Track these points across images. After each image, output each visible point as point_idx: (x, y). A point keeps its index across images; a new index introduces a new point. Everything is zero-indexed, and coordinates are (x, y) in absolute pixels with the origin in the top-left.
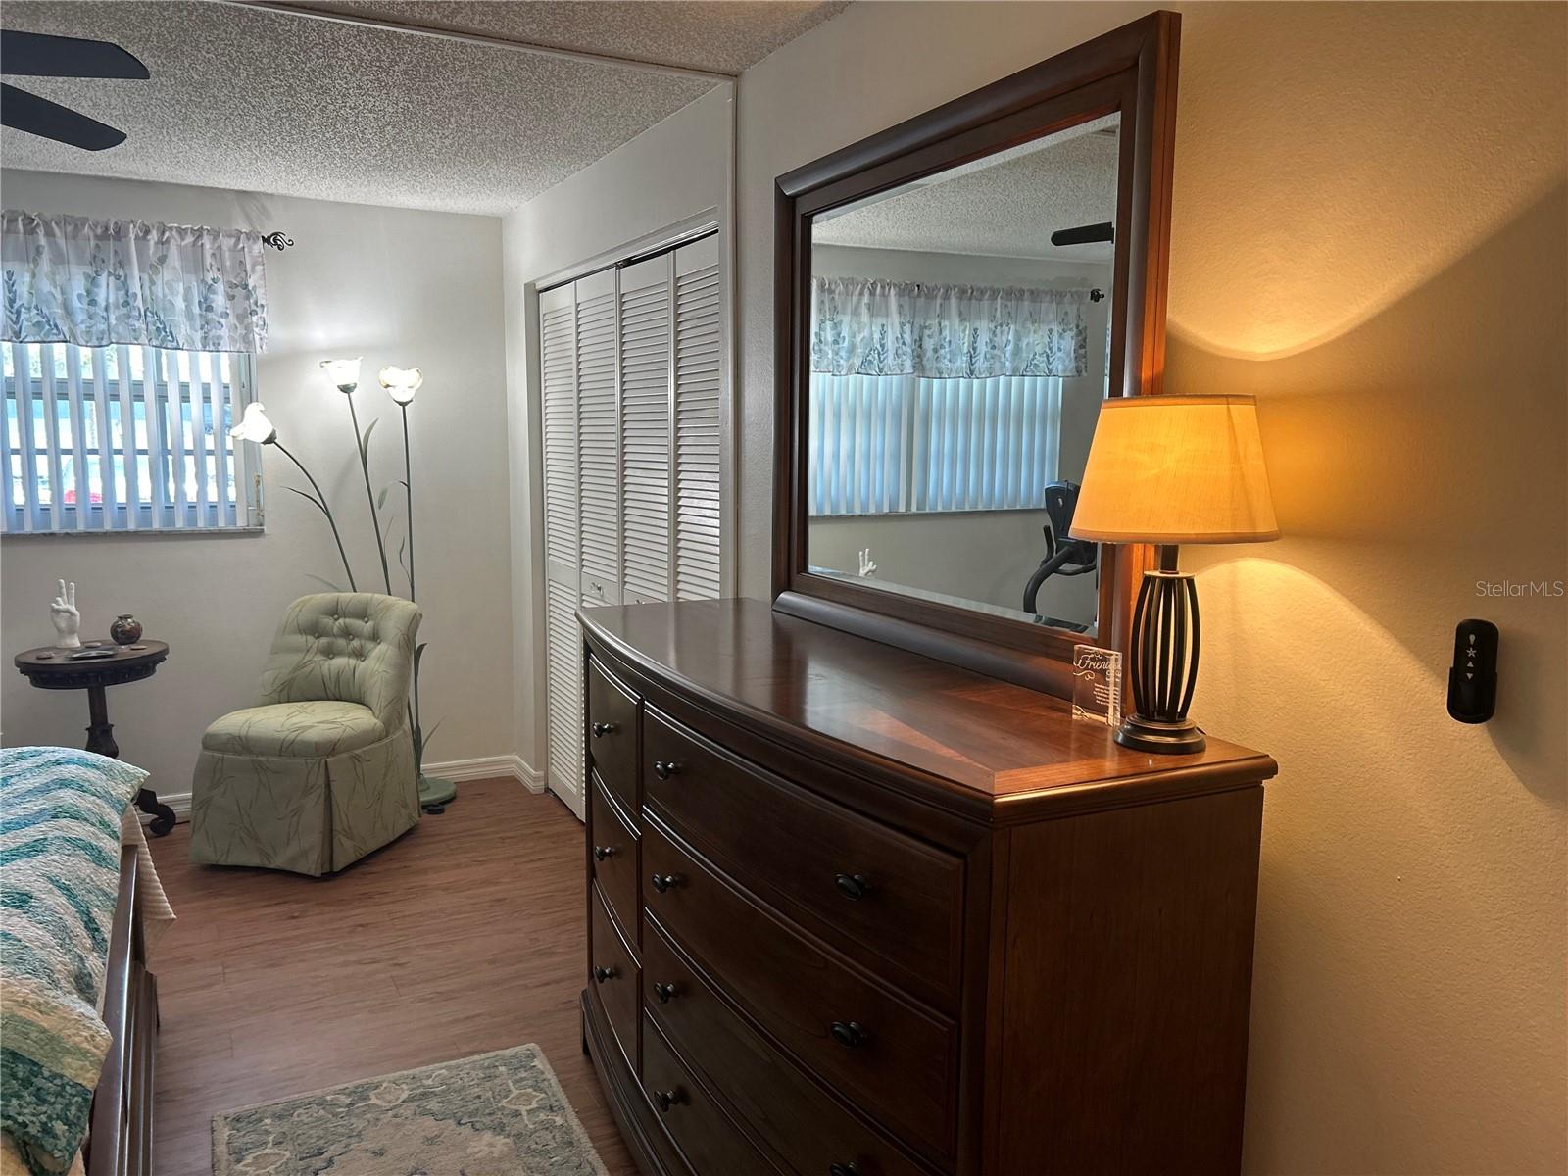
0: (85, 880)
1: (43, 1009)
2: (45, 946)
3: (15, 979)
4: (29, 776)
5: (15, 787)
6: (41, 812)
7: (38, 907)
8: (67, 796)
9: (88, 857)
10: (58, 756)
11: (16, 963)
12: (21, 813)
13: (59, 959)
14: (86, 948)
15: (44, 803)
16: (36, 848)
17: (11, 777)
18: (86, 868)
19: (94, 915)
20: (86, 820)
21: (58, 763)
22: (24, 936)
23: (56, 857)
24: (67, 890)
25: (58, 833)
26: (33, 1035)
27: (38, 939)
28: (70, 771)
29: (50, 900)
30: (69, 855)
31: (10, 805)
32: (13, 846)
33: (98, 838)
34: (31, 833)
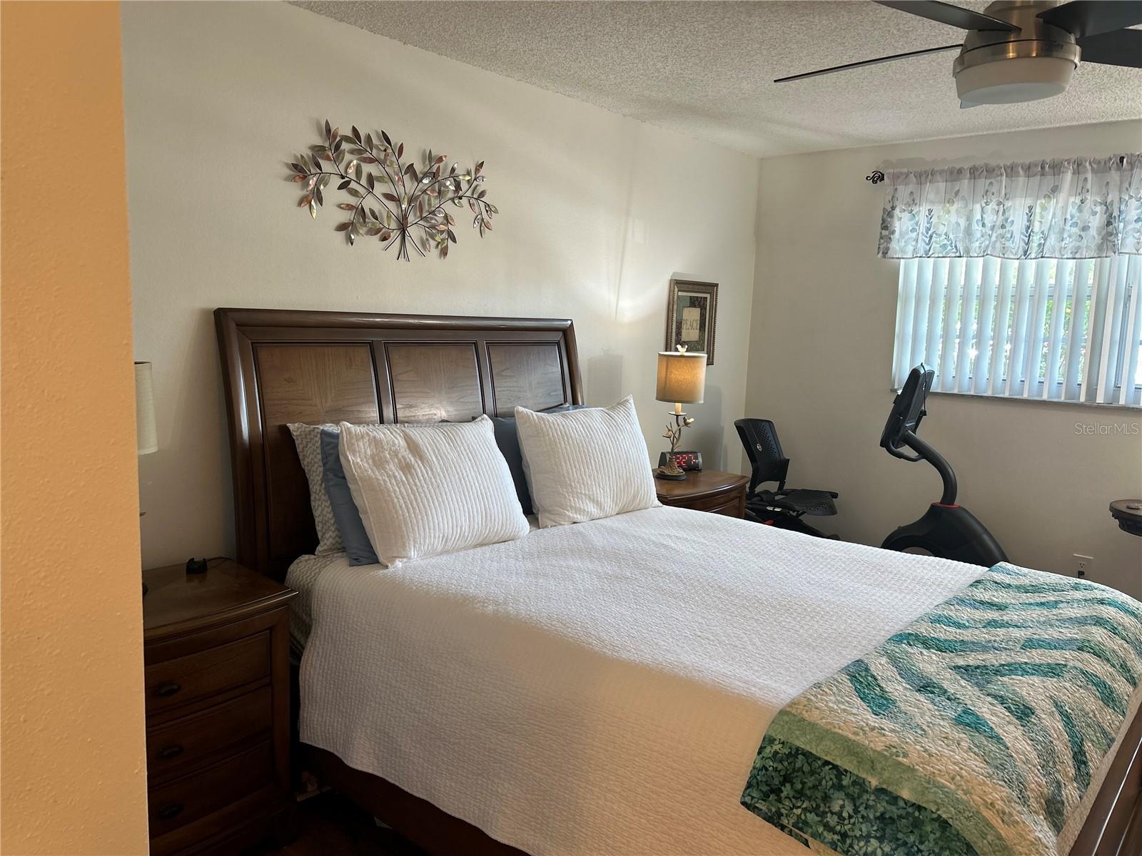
0: (1088, 714)
1: (1006, 818)
2: (1027, 762)
3: (991, 781)
4: (1076, 605)
5: (1061, 611)
6: (1071, 640)
7: (1036, 725)
8: (1098, 634)
9: (1098, 694)
10: (1105, 595)
11: (997, 768)
12: (1056, 635)
13: (1036, 779)
14: (1068, 776)
15: (1078, 633)
16: (1054, 671)
17: (1062, 602)
18: (1092, 703)
19: (1086, 748)
20: (1108, 660)
21: (1102, 602)
22: (1013, 746)
23: (1067, 685)
24: (1067, 718)
25: (1079, 665)
26: (989, 837)
27: (1025, 755)
28: (1108, 612)
29: (1047, 721)
30: (1081, 687)
31: (1051, 626)
32: (1038, 661)
33: (1114, 680)
34: (1056, 656)
